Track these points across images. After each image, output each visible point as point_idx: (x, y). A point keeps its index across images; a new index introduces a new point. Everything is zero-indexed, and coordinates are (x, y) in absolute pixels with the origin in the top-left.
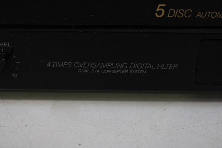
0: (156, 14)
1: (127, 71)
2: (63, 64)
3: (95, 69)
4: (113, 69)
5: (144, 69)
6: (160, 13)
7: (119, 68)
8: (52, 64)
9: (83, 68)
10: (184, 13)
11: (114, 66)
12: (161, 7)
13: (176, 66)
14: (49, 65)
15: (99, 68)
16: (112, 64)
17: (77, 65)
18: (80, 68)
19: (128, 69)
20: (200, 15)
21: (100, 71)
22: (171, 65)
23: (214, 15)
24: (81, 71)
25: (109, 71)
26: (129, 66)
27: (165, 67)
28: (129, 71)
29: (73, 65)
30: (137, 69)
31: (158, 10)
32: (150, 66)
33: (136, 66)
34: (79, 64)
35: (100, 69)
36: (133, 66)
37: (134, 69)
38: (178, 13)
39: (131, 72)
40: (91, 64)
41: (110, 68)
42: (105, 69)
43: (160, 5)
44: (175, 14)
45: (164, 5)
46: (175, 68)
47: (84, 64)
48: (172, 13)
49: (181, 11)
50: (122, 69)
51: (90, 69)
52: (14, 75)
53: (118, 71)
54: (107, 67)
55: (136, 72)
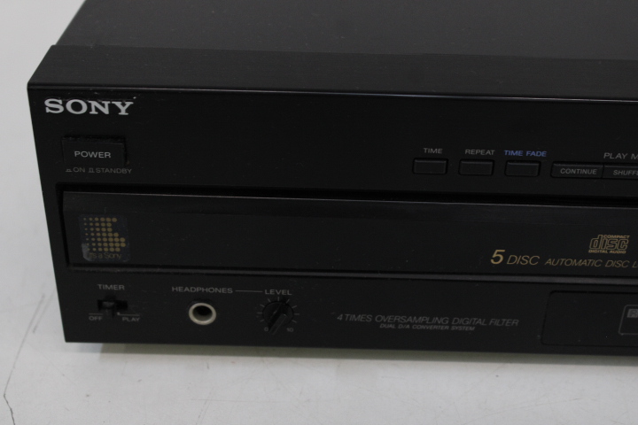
0: (492, 261)
1: (447, 327)
2: (360, 318)
3: (404, 324)
4: (428, 325)
5: (471, 325)
6: (497, 259)
7: (437, 324)
8: (344, 317)
9: (387, 323)
10: (528, 260)
11: (430, 321)
12: (498, 253)
13: (516, 322)
14: (340, 318)
15: (409, 323)
16: (427, 319)
17: (379, 318)
18: (382, 322)
19: (450, 325)
20: (550, 262)
21: (411, 326)
22: (509, 321)
23: (569, 262)
24: (385, 326)
25: (423, 327)
26: (450, 321)
27: (501, 322)
28: (450, 328)
29: (373, 318)
30: (461, 325)
31: (495, 256)
32: (480, 322)
33: (461, 321)
34: (383, 318)
35: (411, 324)
36: (456, 321)
37: (457, 325)
38: (521, 260)
39: (453, 328)
40: (398, 318)
41: (424, 323)
42: (418, 324)
43: (497, 251)
44: (517, 260)
45: (503, 251)
46: (515, 325)
47: (389, 318)
48: (513, 259)
49: (526, 258)
50: (441, 324)
51: (397, 323)
52: (288, 330)
53: (435, 327)
54: (420, 322)
55: (460, 328)
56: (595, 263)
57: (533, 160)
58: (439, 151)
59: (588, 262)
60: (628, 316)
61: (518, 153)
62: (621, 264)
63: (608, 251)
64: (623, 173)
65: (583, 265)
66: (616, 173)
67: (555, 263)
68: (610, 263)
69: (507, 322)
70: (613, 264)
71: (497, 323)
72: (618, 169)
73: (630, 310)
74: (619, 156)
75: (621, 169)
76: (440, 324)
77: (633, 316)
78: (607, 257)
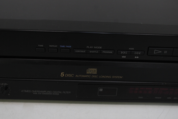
0: (61, 76)
1: (51, 94)
2: (28, 91)
3: (40, 93)
5: (58, 93)
6: (62, 75)
7: (48, 93)
8: (23, 91)
9: (35, 92)
10: (71, 75)
11: (47, 92)
12: (62, 73)
13: (70, 92)
14: (22, 91)
15: (41, 93)
16: (46, 91)
17: (33, 91)
18: (34, 92)
19: (52, 93)
23: (82, 76)
24: (34, 93)
25: (45, 94)
26: (52, 92)
27: (66, 92)
28: (52, 94)
29: (31, 91)
30: (55, 93)
31: (61, 74)
32: (60, 92)
33: (55, 92)
34: (34, 91)
35: (42, 93)
36: (54, 92)
37: (54, 93)
39: (53, 94)
40: (38, 91)
41: (45, 93)
42: (43, 93)
44: (68, 75)
45: (64, 73)
47: (35, 91)
48: (67, 75)
51: (38, 93)
52: (9, 94)
53: (48, 94)
54: (44, 92)
55: (55, 94)
56: (89, 76)
57: (68, 48)
58: (42, 46)
59: (87, 76)
60: (100, 91)
61: (64, 46)
62: (96, 77)
63: (92, 73)
64: (92, 52)
65: (86, 77)
66: (90, 52)
67: (78, 76)
68: (93, 76)
69: (67, 92)
70: (94, 76)
71: (65, 92)
72: (91, 51)
73: (100, 89)
74: (91, 47)
75: (92, 51)
76: (49, 93)
77: (101, 91)
78: (92, 74)
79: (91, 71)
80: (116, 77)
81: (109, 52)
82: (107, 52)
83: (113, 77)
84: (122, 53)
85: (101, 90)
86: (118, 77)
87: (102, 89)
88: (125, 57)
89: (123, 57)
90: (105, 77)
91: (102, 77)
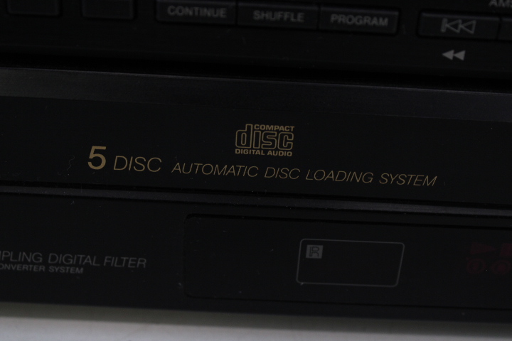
0: (90, 164)
1: (42, 268)
4: (14, 263)
5: (77, 265)
6: (97, 161)
7: (26, 262)
10: (145, 164)
11: (16, 257)
12: (96, 151)
13: (142, 262)
16: (11, 254)
19: (45, 263)
20: (178, 167)
22: (132, 260)
23: (208, 169)
25: (6, 266)
26: (45, 258)
27: (120, 262)
28: (47, 268)
30: (62, 264)
31: (92, 156)
32: (88, 260)
33: (61, 258)
36: (53, 258)
37: (57, 265)
38: (134, 164)
39: (52, 269)
41: (7, 261)
43: (94, 148)
44: (128, 164)
45: (104, 148)
46: (141, 265)
48: (121, 163)
49: (140, 161)
50: (32, 263)
53: (25, 267)
55: (62, 270)
56: (247, 171)
59: (237, 169)
60: (308, 256)
62: (287, 174)
63: (266, 151)
64: (268, 15)
65: (231, 174)
66: (258, 15)
67: (187, 170)
68: (271, 172)
69: (130, 262)
70: (275, 174)
71: (114, 262)
72: (261, 9)
73: (309, 247)
75: (265, 10)
76: (29, 262)
77: (315, 256)
78: (265, 161)
79: (261, 137)
80: (401, 179)
81: (367, 20)
82: (354, 20)
83: (386, 178)
84: (445, 25)
85: (315, 252)
86: (415, 179)
87: (321, 247)
88: (461, 55)
89: (449, 55)
90: (342, 176)
91: (320, 175)
